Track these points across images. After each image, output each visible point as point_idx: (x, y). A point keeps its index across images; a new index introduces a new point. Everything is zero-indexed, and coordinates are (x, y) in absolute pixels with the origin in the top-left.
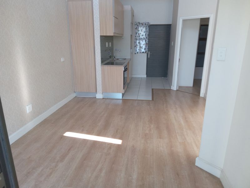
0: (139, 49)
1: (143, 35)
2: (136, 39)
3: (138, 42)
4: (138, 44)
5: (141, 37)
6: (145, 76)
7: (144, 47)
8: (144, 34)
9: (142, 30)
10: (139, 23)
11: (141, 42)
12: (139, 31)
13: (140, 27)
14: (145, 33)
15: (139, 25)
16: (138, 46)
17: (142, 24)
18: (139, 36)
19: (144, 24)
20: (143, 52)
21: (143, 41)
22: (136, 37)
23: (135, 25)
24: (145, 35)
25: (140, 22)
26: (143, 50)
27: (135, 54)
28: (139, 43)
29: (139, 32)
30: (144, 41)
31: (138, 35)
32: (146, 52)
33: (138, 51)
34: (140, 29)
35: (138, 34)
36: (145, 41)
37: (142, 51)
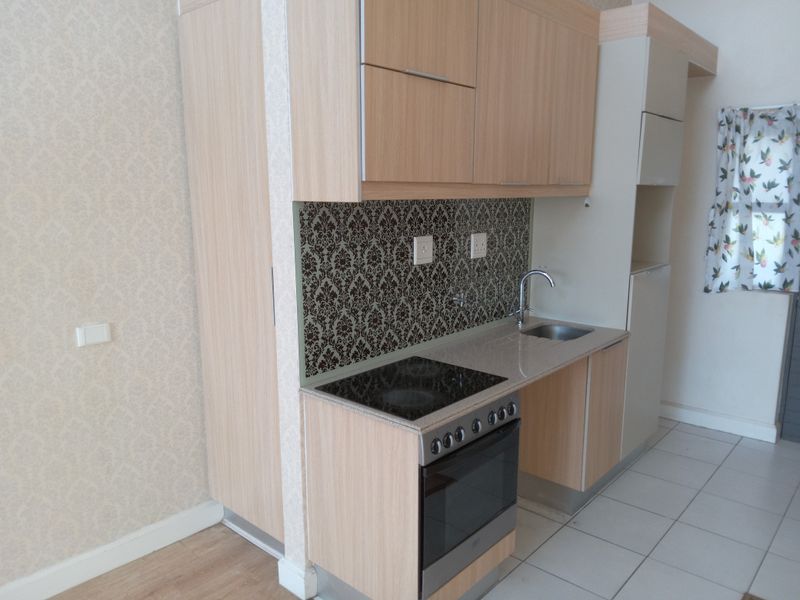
0: (737, 267)
1: (771, 186)
2: (725, 209)
3: (734, 221)
4: (734, 236)
5: (758, 193)
6: (769, 434)
7: (774, 254)
8: (782, 178)
9: (764, 156)
10: (745, 110)
11: (756, 223)
12: (745, 159)
13: (750, 140)
14: (785, 175)
15: (743, 123)
16: (735, 249)
17: (769, 118)
18: (747, 192)
19: (782, 116)
20: (767, 287)
21: (769, 219)
22: (718, 194)
23: (720, 124)
24: (789, 187)
25: (753, 108)
26: (766, 274)
27: (707, 290)
28: (742, 229)
29: (747, 169)
30: (778, 218)
31: (737, 184)
32: (786, 284)
33: (727, 274)
34: (753, 149)
35: (742, 176)
36: (788, 219)
37: (757, 281)
